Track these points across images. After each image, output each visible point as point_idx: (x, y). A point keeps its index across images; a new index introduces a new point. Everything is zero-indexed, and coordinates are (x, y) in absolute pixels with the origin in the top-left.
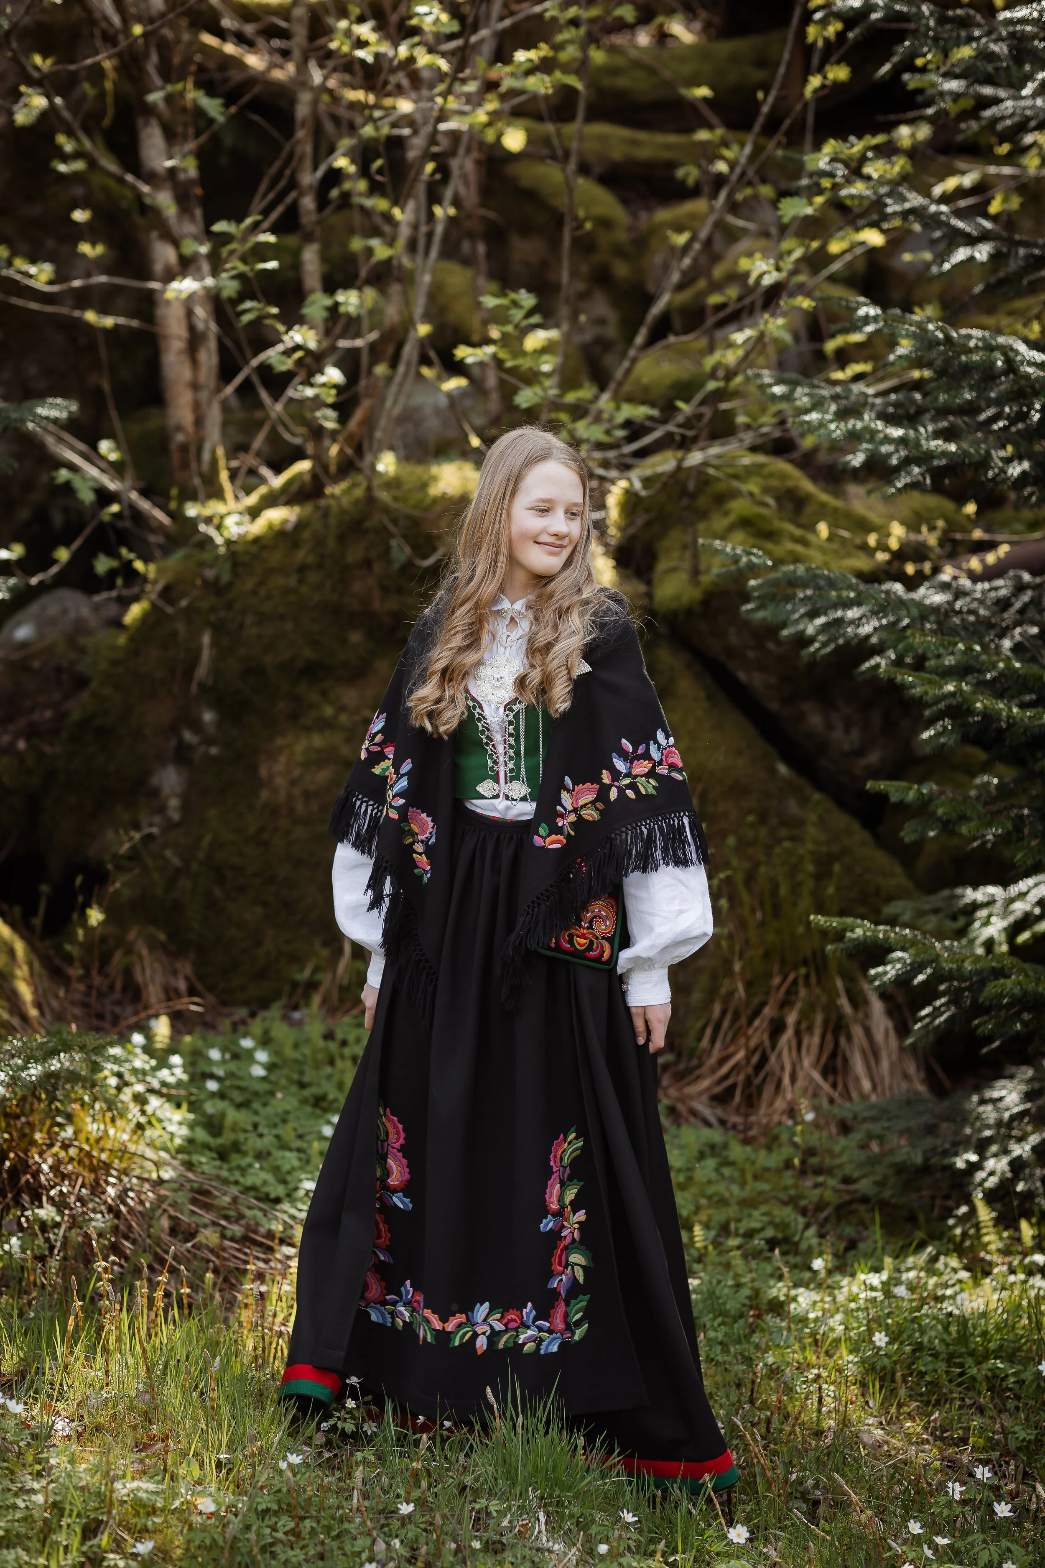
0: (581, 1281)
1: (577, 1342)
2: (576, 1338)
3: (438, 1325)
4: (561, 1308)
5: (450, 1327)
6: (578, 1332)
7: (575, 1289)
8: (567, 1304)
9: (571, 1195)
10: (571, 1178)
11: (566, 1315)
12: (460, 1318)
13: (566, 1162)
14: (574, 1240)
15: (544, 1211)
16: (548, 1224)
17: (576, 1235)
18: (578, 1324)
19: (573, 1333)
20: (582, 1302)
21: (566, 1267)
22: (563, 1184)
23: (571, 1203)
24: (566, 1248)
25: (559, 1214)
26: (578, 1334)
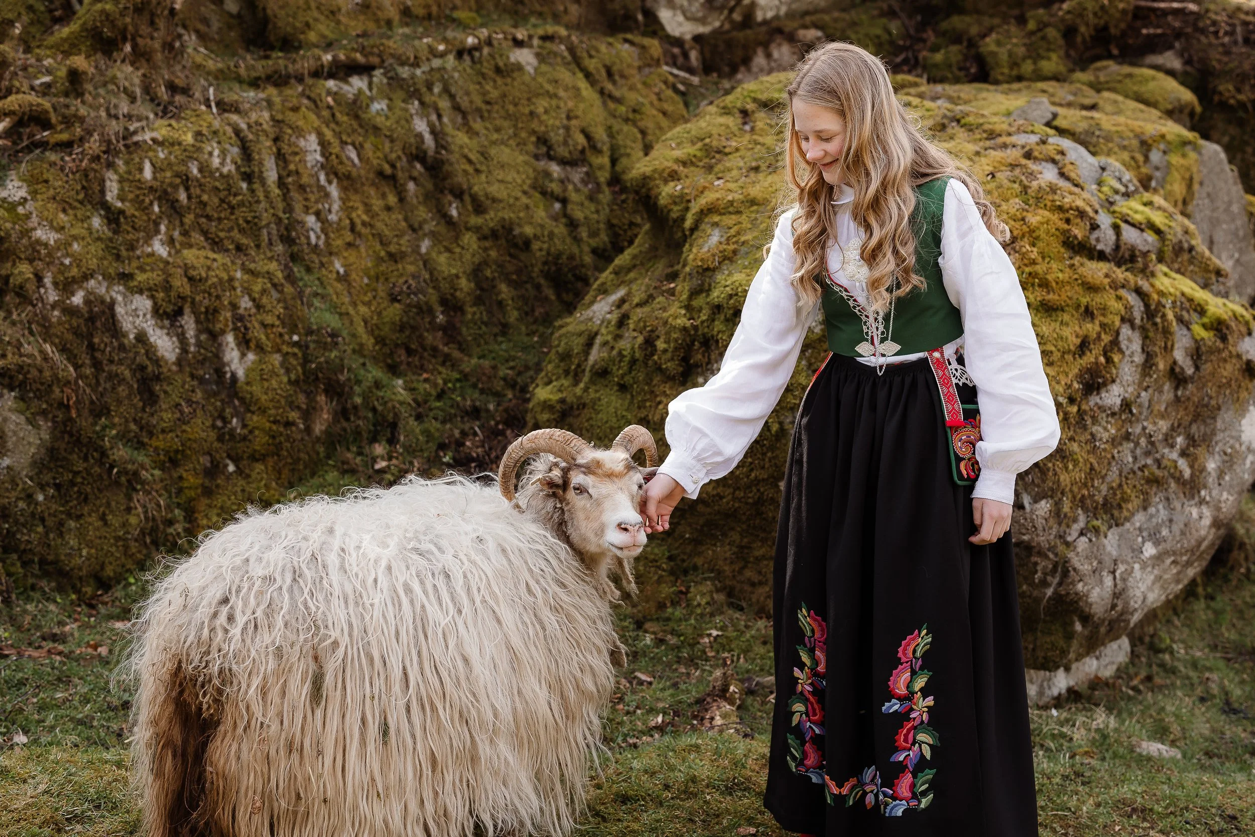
0: (928, 757)
1: (923, 810)
2: (922, 806)
3: (835, 791)
4: (907, 779)
5: (845, 791)
6: (924, 801)
7: (921, 765)
8: (915, 776)
9: (920, 683)
10: (922, 668)
11: (913, 786)
12: (853, 781)
13: (918, 654)
14: (922, 722)
15: (890, 695)
16: (893, 706)
17: (925, 717)
18: (924, 794)
19: (920, 802)
20: (929, 774)
21: (914, 744)
22: (913, 673)
23: (921, 690)
24: (914, 728)
25: (909, 697)
26: (924, 803)
